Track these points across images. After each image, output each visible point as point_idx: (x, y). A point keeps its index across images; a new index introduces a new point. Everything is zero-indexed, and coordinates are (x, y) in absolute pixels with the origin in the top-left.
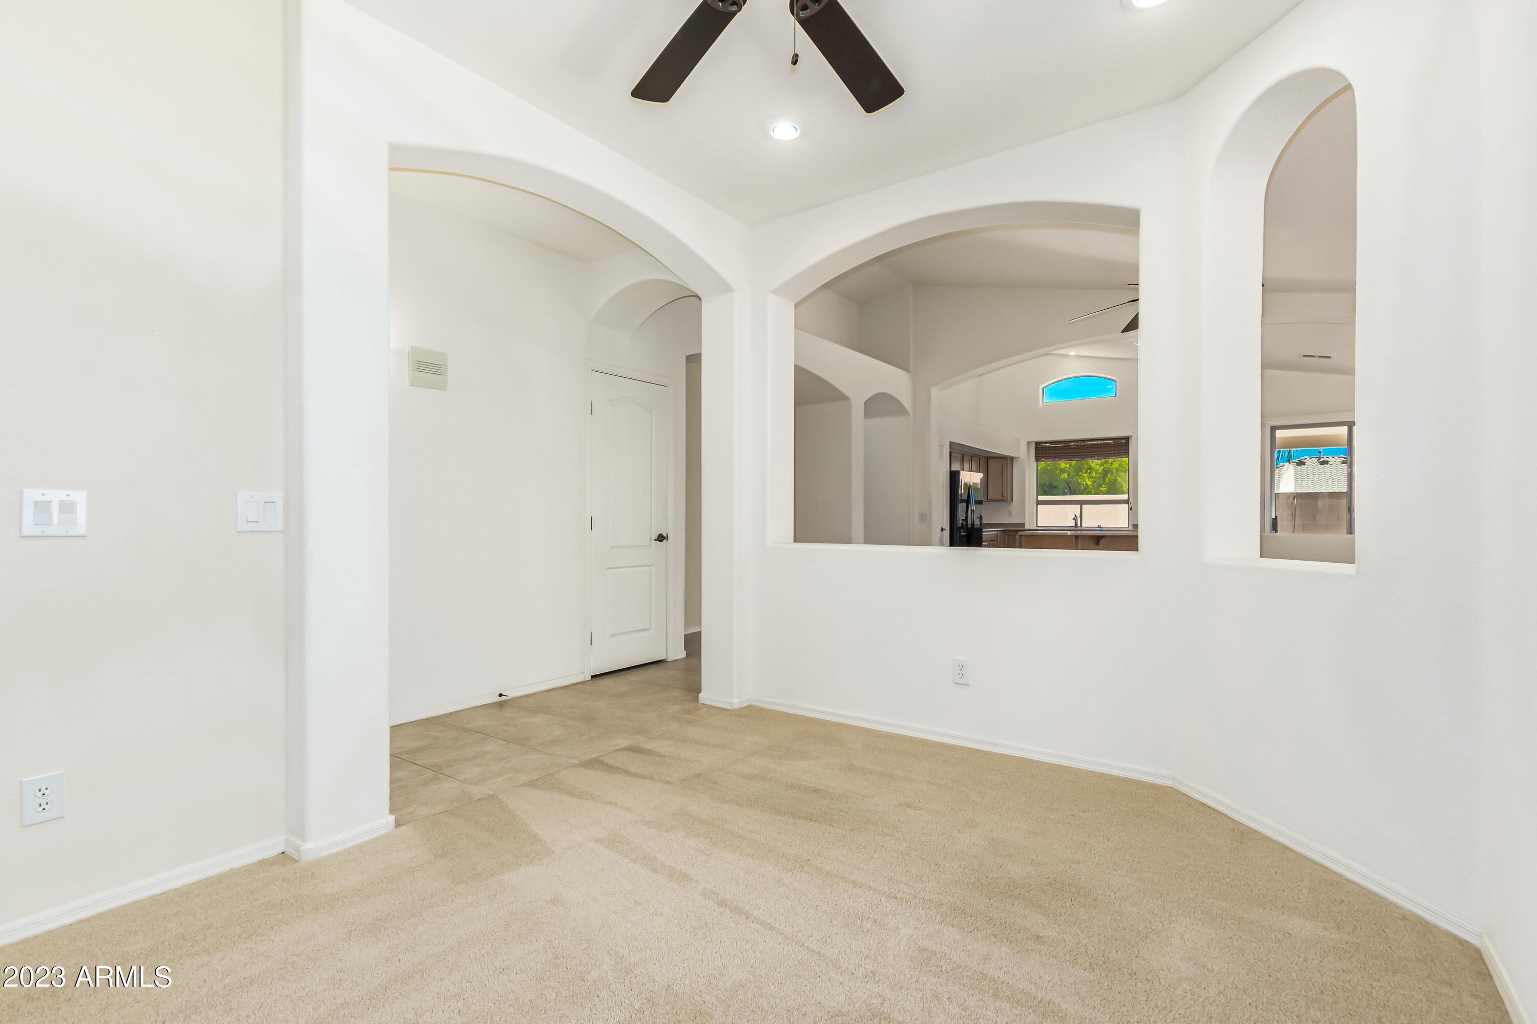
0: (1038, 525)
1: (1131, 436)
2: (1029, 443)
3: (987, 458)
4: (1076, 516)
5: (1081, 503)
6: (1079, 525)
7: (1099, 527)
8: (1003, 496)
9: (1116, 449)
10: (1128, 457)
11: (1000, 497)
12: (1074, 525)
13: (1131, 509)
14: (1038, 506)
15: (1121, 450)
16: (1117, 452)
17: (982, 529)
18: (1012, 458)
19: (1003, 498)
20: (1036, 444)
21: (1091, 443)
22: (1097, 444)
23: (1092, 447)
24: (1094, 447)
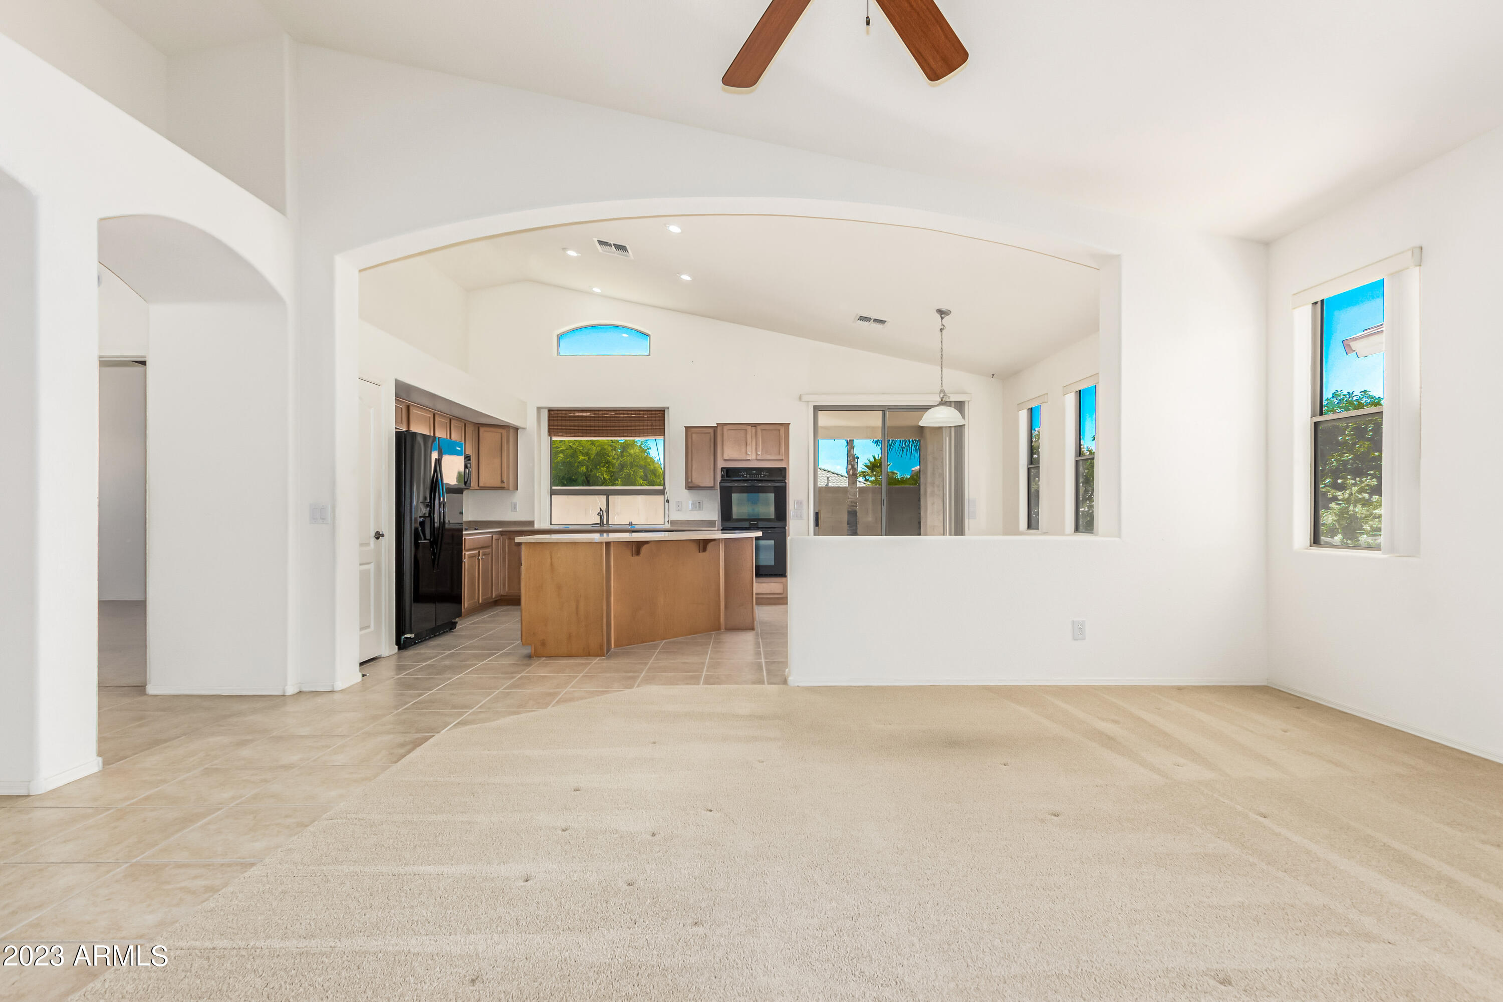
0: (552, 523)
1: (668, 408)
2: (539, 409)
3: (477, 426)
4: (601, 510)
5: (608, 494)
6: (605, 522)
7: (631, 524)
8: (502, 482)
9: (650, 423)
10: (664, 435)
11: (499, 484)
12: (599, 522)
13: (668, 501)
14: (552, 496)
15: (656, 426)
16: (650, 428)
17: (461, 530)
18: (516, 429)
19: (503, 485)
20: (549, 411)
21: (619, 414)
22: (627, 417)
23: (621, 420)
24: (623, 420)
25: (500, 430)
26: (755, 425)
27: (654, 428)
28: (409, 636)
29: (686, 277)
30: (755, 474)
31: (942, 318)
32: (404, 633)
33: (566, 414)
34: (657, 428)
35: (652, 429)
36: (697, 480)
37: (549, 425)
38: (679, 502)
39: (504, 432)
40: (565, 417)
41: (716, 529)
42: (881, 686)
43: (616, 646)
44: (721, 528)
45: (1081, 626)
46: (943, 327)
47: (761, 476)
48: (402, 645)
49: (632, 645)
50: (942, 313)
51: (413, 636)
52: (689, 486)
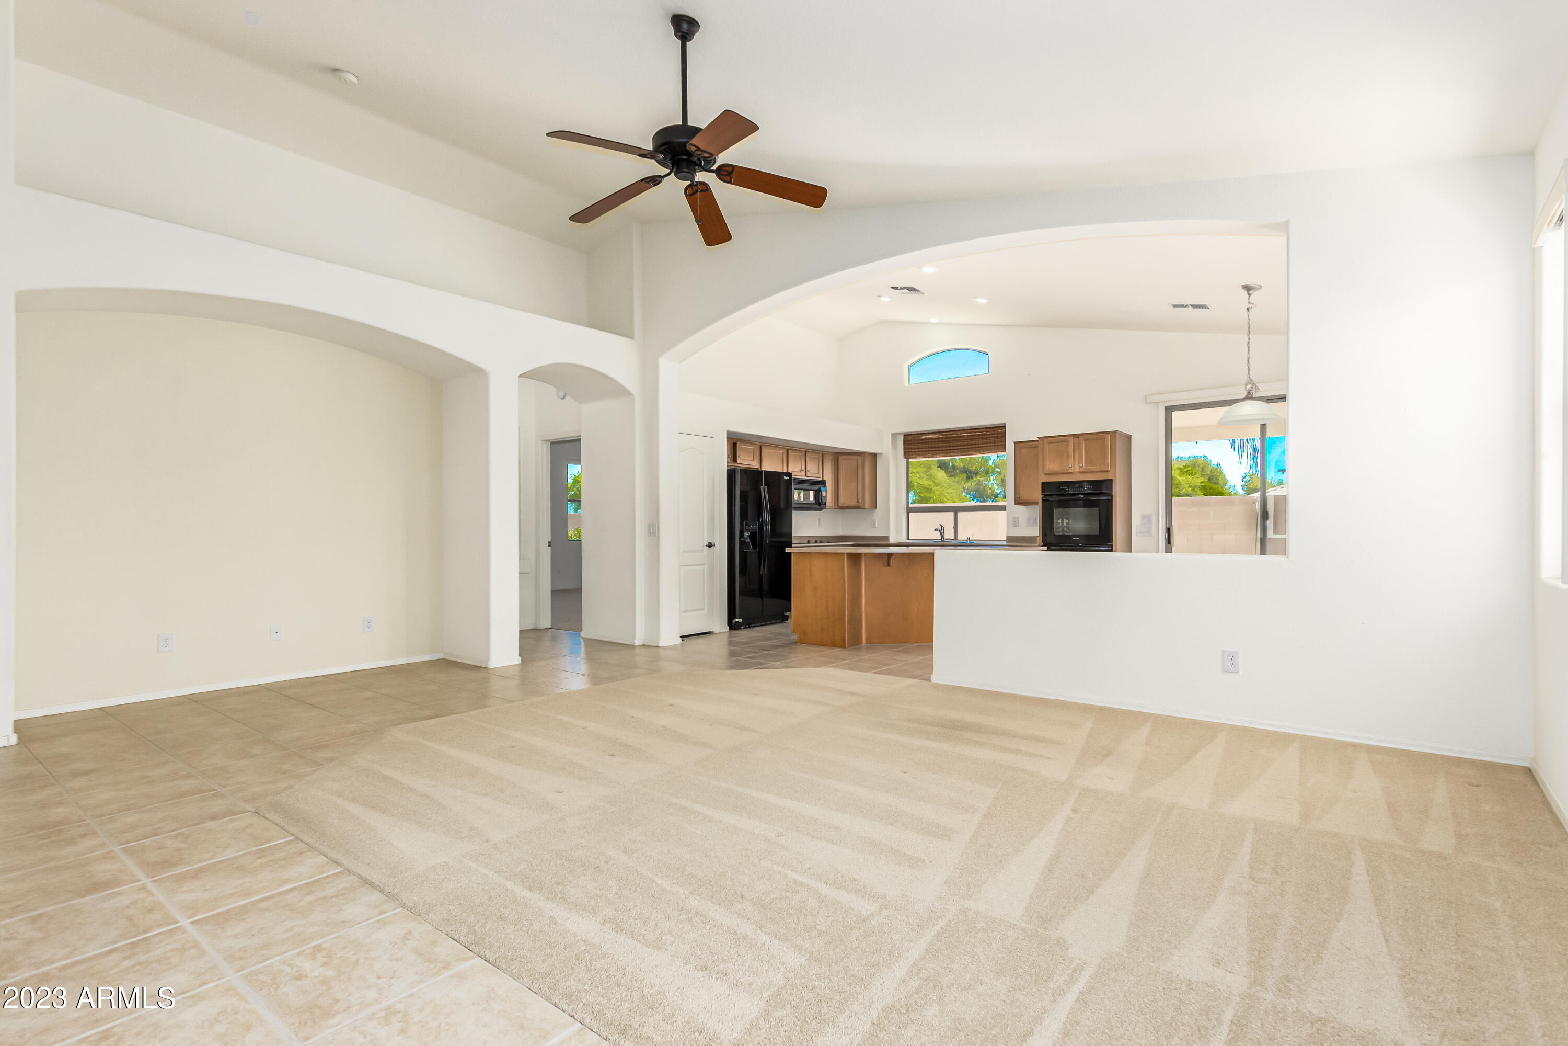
0: (910, 538)
1: (1005, 423)
2: (894, 435)
5: (956, 510)
8: (858, 502)
9: (992, 440)
10: (1003, 450)
11: (854, 503)
14: (910, 514)
15: (998, 442)
16: (993, 444)
18: (874, 456)
19: (859, 505)
20: (905, 435)
21: (964, 433)
22: (971, 436)
23: (966, 439)
24: (967, 439)
25: (856, 457)
26: (1076, 436)
27: (997, 444)
28: (737, 620)
29: (981, 301)
30: (1077, 488)
31: (1249, 295)
32: (735, 618)
33: (918, 437)
34: (999, 444)
35: (994, 446)
36: (1025, 496)
37: (904, 449)
38: (1015, 518)
39: (860, 458)
40: (918, 440)
41: (1037, 545)
42: (1019, 695)
43: (867, 642)
44: (1042, 544)
45: (1232, 656)
46: (1249, 306)
47: (1084, 490)
48: (732, 626)
49: (883, 643)
50: (1248, 288)
51: (741, 620)
52: (1018, 502)
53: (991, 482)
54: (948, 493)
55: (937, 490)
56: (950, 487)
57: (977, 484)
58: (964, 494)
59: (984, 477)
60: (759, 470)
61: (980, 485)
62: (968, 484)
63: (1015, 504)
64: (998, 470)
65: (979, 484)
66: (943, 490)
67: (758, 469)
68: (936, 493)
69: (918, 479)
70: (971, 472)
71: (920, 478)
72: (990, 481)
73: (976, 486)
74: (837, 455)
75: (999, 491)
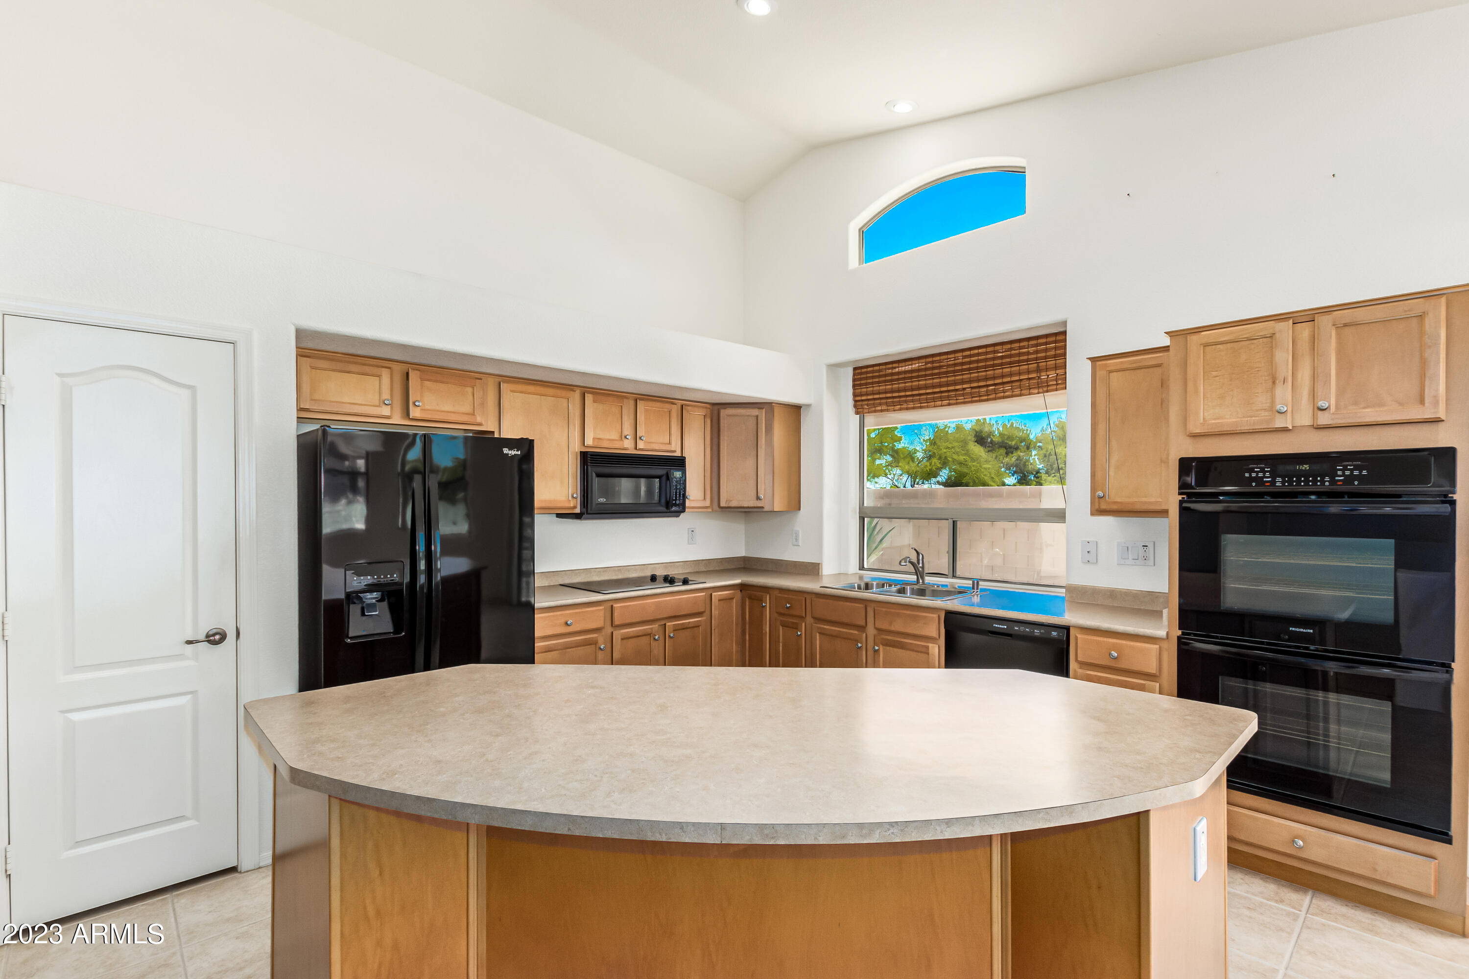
2: (834, 369)
8: (760, 500)
11: (752, 504)
14: (864, 520)
18: (795, 410)
19: (761, 508)
20: (855, 369)
23: (976, 368)
24: (980, 367)
25: (756, 412)
33: (881, 371)
37: (855, 396)
38: (1092, 541)
39: (765, 414)
40: (880, 376)
52: (1100, 508)
53: (1033, 457)
54: (985, 469)
55: (973, 466)
56: (987, 461)
57: (1017, 460)
58: (1003, 469)
59: (1025, 452)
60: (496, 435)
61: (1021, 460)
62: (1007, 459)
63: (1092, 514)
64: (1041, 444)
65: (1019, 459)
66: (981, 467)
67: (493, 432)
68: (973, 468)
69: (953, 455)
70: (1010, 447)
71: (957, 453)
72: (1031, 456)
73: (1017, 461)
74: (716, 407)
75: (1041, 467)
